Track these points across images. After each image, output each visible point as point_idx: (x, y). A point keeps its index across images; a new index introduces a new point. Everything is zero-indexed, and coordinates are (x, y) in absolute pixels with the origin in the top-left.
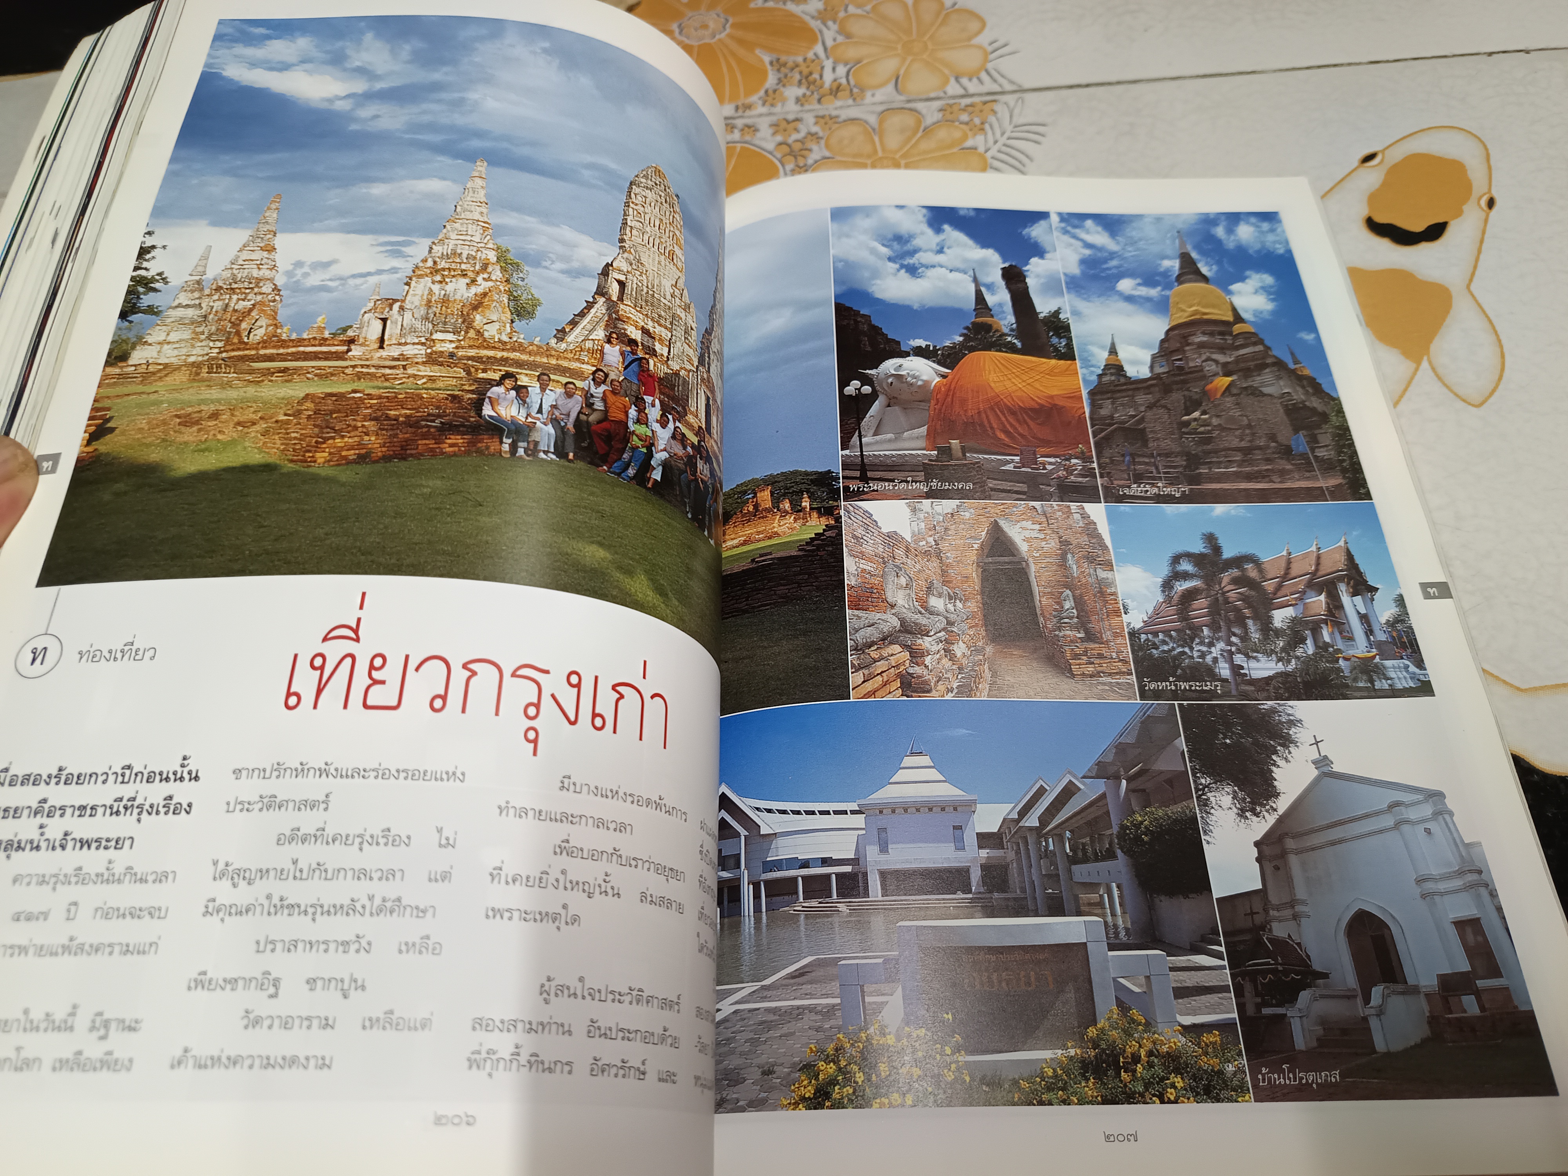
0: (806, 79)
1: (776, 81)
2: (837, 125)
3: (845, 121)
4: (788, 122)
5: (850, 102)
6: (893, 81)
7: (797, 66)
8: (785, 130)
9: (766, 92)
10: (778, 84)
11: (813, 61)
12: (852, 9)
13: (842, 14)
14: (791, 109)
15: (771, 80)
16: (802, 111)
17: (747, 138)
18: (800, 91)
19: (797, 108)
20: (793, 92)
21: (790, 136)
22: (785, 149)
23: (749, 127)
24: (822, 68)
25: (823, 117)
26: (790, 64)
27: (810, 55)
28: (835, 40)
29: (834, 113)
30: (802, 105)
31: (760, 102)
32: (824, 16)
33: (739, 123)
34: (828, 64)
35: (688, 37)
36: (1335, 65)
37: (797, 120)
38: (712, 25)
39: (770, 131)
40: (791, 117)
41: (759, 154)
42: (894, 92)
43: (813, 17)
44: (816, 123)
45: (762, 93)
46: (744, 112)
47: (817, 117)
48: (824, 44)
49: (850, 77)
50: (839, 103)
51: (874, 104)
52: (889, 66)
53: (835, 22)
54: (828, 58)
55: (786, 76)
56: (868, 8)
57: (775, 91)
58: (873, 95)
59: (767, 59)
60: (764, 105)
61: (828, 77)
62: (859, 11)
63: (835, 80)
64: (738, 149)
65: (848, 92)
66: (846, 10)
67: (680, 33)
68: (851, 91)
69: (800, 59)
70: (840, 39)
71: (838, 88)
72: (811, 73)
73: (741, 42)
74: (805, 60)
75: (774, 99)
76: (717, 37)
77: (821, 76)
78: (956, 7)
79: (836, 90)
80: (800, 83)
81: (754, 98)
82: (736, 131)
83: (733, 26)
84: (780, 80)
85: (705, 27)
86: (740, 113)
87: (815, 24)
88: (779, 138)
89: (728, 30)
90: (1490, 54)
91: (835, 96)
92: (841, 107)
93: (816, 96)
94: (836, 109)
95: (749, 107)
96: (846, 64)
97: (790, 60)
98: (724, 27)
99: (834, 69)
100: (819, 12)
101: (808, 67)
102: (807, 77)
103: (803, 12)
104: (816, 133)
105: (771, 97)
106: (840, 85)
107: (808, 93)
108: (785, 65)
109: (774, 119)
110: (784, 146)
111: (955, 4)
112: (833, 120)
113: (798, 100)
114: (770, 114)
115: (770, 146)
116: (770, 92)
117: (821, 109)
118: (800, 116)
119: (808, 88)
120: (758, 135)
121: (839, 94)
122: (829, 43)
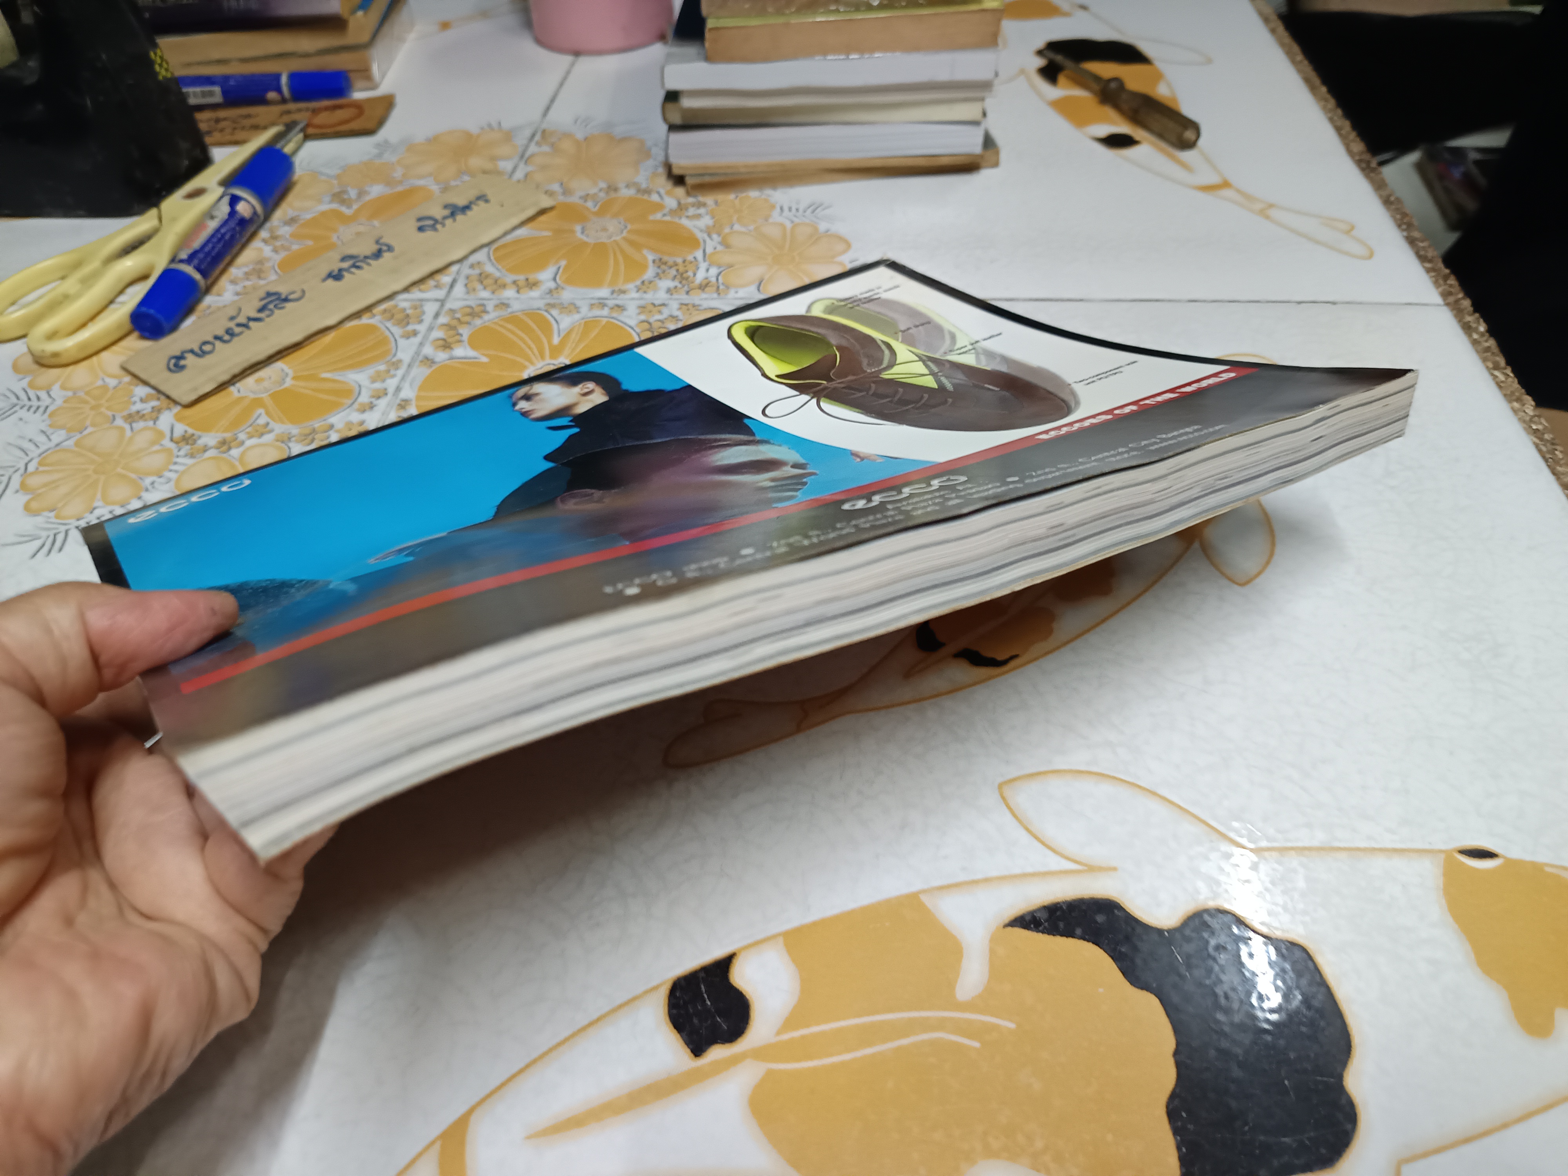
0: (682, 277)
1: (654, 275)
2: (698, 312)
3: (705, 309)
4: (654, 305)
5: (715, 295)
6: (757, 283)
7: (676, 264)
8: (650, 312)
9: (643, 282)
10: (655, 277)
11: (691, 262)
12: (737, 227)
13: (727, 230)
14: (661, 296)
15: (650, 273)
16: (670, 299)
17: (614, 315)
18: (671, 284)
19: (668, 296)
20: (666, 283)
21: (653, 316)
22: (646, 325)
23: (618, 306)
24: (698, 268)
25: (686, 305)
26: (671, 263)
27: (690, 258)
28: (715, 248)
29: (697, 302)
30: (672, 294)
31: (635, 289)
32: (709, 232)
33: (611, 303)
34: (703, 266)
35: (587, 236)
36: (1157, 301)
37: (664, 305)
38: (611, 229)
39: (637, 311)
40: (657, 302)
41: (622, 328)
42: (756, 291)
43: (701, 231)
44: (679, 309)
45: (638, 283)
46: (619, 295)
47: (682, 304)
48: (704, 251)
49: (720, 278)
50: (704, 296)
51: (736, 299)
52: (756, 271)
53: (719, 235)
54: (704, 260)
55: (664, 272)
56: (752, 227)
57: (650, 282)
58: (737, 292)
59: (650, 257)
60: (638, 291)
61: (701, 275)
62: (743, 229)
63: (706, 278)
64: (604, 323)
65: (715, 288)
66: (732, 228)
67: (583, 233)
68: (718, 287)
69: (679, 260)
70: (720, 248)
71: (707, 285)
72: (687, 272)
73: (632, 243)
74: (684, 261)
75: (648, 288)
76: (613, 238)
77: (695, 275)
78: (829, 233)
79: (703, 287)
80: (674, 278)
81: (631, 286)
82: (606, 308)
83: (629, 232)
84: (657, 275)
85: (605, 229)
86: (615, 295)
87: (700, 236)
88: (643, 317)
89: (625, 234)
90: (1299, 303)
91: (703, 290)
92: (706, 299)
93: (686, 288)
94: (701, 300)
95: (624, 292)
96: (720, 267)
97: (670, 260)
98: (622, 232)
99: (707, 270)
100: (708, 227)
101: (685, 266)
102: (682, 274)
103: (694, 226)
104: (677, 317)
105: (644, 286)
106: (710, 282)
107: (679, 286)
108: (665, 263)
109: (642, 303)
110: (646, 324)
111: (827, 231)
112: (697, 308)
113: (669, 291)
114: (641, 299)
115: (632, 323)
116: (646, 283)
117: (685, 298)
118: (666, 302)
119: (680, 282)
120: (625, 313)
121: (707, 289)
122: (709, 250)
